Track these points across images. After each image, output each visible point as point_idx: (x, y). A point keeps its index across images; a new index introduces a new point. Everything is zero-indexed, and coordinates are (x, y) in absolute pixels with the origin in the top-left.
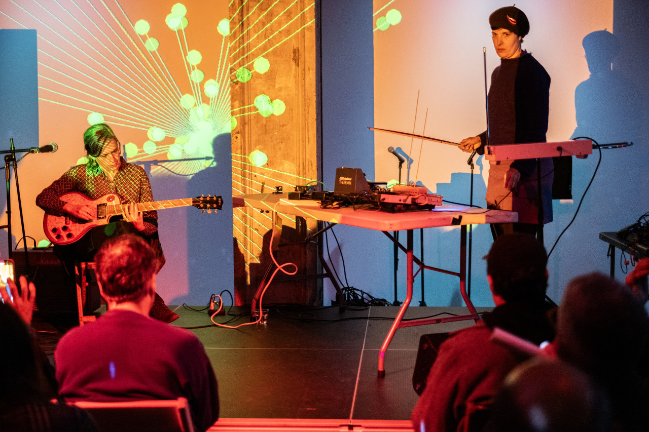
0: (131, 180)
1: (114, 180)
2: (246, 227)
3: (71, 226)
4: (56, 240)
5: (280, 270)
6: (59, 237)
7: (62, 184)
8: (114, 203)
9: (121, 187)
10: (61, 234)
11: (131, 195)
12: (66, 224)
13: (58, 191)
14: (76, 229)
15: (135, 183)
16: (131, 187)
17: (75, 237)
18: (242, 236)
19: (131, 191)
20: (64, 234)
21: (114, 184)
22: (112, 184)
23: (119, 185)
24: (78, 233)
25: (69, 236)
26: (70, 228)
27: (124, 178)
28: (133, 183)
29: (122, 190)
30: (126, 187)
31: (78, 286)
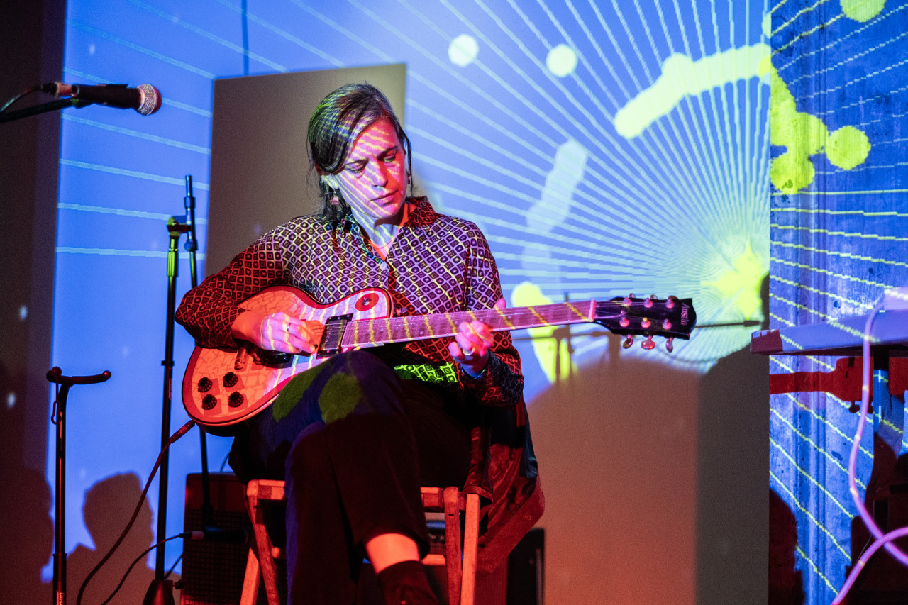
0: (439, 254)
1: (391, 255)
2: (806, 445)
3: (247, 376)
4: (202, 411)
5: (882, 550)
6: (210, 403)
7: (248, 264)
8: (372, 313)
9: (408, 275)
10: (217, 397)
11: (432, 295)
12: (237, 368)
13: (236, 283)
14: (258, 383)
15: (449, 265)
16: (435, 275)
17: (249, 405)
18: (792, 471)
19: (433, 286)
20: (223, 395)
21: (389, 266)
22: (383, 266)
23: (403, 269)
24: (260, 395)
25: (236, 400)
26: (244, 379)
27: (418, 249)
28: (443, 265)
29: (407, 283)
30: (422, 275)
31: (251, 555)
